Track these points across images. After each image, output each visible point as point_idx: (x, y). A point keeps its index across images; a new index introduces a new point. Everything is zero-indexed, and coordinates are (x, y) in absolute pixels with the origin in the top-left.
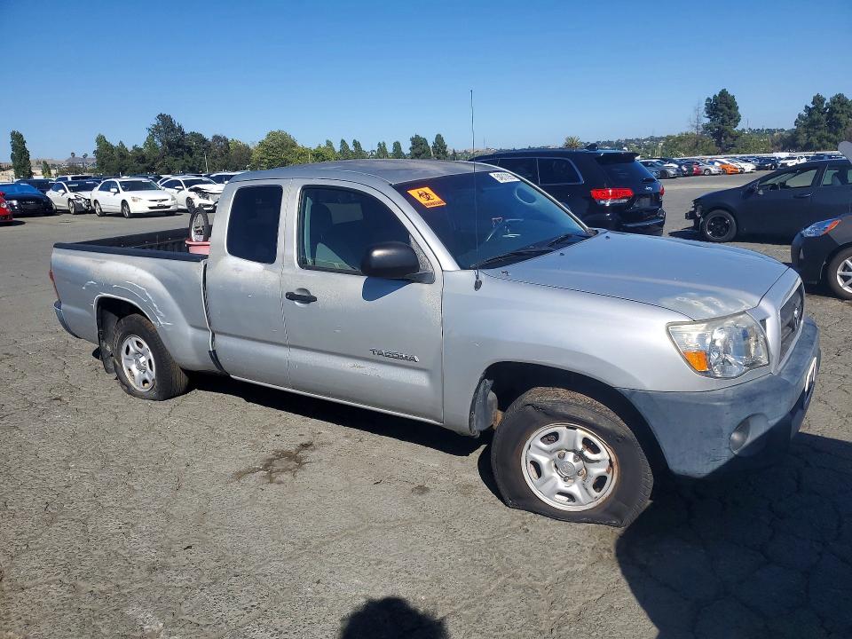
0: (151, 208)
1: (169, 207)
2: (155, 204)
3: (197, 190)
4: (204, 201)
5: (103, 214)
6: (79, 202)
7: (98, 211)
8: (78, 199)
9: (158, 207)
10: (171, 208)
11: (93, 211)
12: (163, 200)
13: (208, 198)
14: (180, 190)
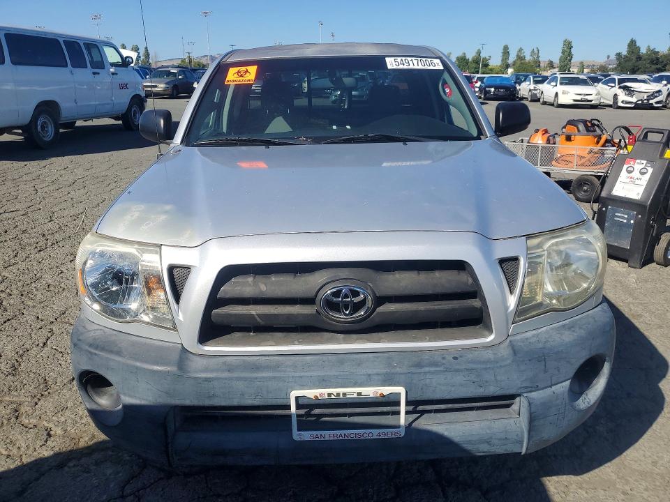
0: (575, 100)
1: (591, 101)
2: (579, 98)
3: (626, 88)
4: (629, 99)
5: (545, 103)
6: (535, 92)
7: (541, 100)
8: (535, 90)
9: (581, 101)
10: (593, 102)
11: (538, 100)
12: (587, 95)
13: (632, 96)
14: (612, 87)
